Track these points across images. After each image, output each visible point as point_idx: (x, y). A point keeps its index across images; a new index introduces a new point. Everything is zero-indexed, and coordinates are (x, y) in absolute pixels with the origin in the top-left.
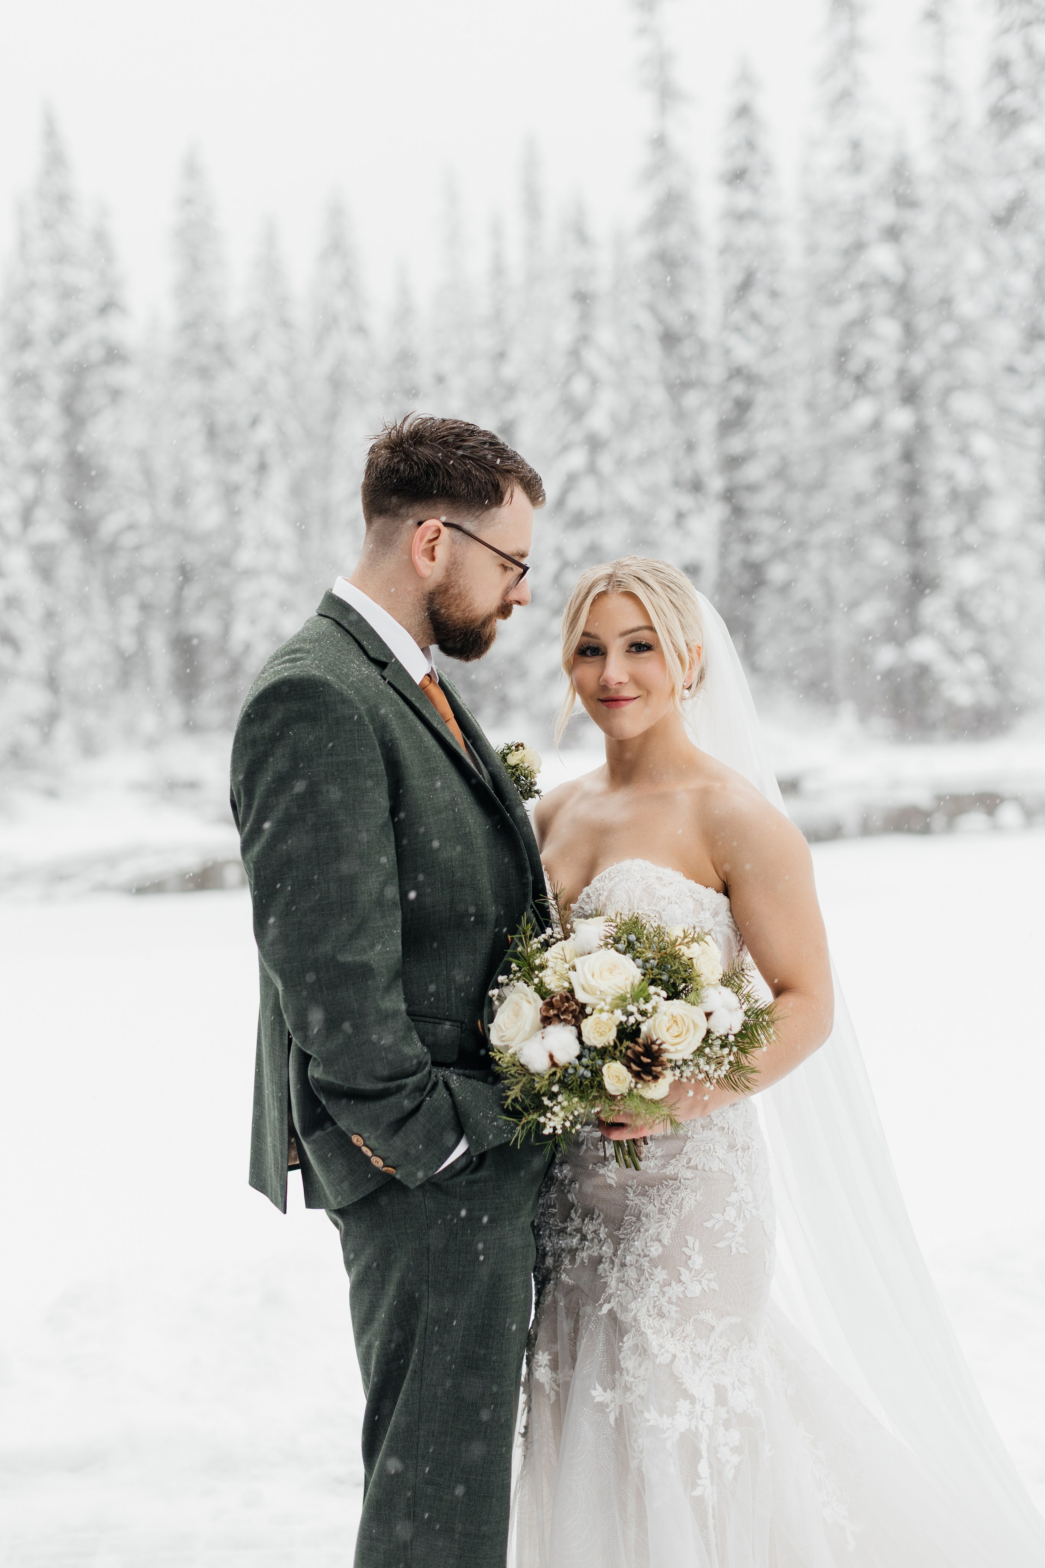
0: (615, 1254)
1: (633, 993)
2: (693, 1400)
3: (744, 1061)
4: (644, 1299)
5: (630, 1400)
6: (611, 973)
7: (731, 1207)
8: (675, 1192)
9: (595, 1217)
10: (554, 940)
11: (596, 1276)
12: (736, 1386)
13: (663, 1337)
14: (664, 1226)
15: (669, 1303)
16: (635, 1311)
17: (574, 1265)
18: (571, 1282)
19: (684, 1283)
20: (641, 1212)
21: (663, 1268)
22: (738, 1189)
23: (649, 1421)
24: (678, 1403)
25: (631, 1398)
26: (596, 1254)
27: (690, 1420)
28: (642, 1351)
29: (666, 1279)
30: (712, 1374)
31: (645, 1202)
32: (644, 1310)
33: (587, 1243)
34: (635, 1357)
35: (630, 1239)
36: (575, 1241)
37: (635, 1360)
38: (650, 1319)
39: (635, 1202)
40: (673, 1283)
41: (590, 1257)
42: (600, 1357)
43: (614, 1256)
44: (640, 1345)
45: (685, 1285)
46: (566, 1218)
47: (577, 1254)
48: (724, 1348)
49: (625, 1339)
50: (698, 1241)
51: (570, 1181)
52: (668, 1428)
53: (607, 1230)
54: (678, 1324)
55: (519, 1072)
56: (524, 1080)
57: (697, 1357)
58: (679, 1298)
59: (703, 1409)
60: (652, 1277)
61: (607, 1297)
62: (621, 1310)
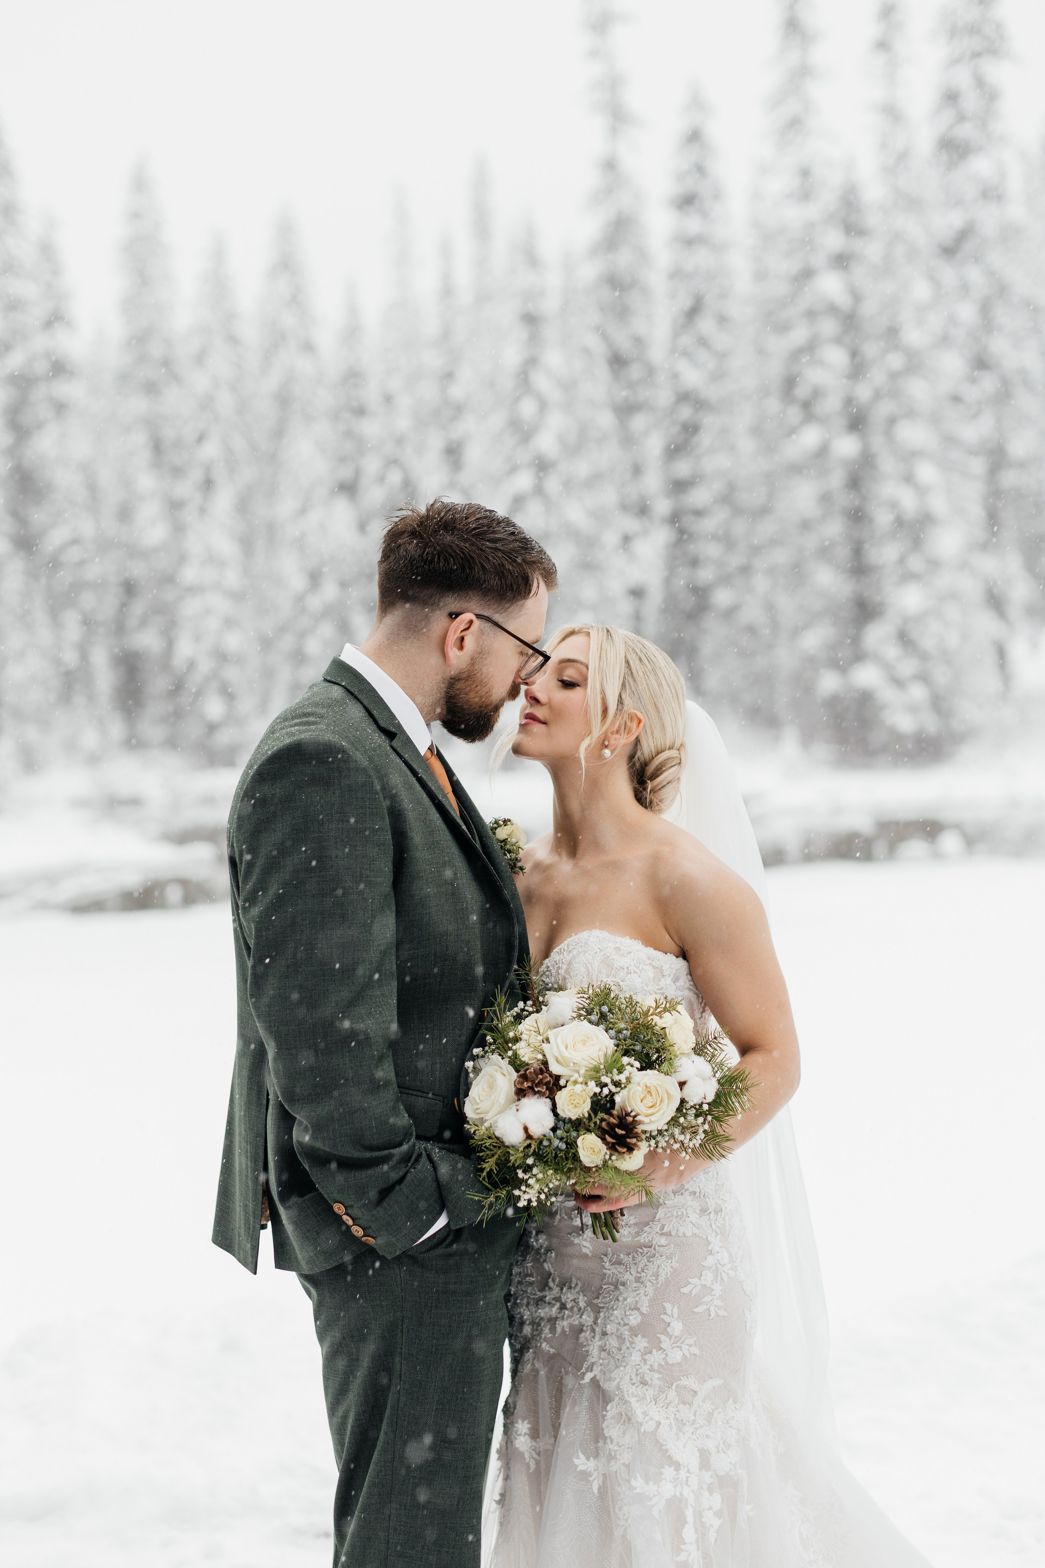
0: (595, 1323)
1: (606, 1064)
2: (677, 1466)
3: (718, 1129)
4: (627, 1368)
5: (614, 1469)
6: (586, 1044)
7: (707, 1271)
8: (651, 1259)
9: (573, 1286)
10: (527, 1013)
11: (578, 1345)
12: (720, 1449)
13: (647, 1405)
14: (641, 1294)
15: (651, 1371)
16: (618, 1380)
17: (556, 1334)
19: (665, 1350)
20: (618, 1280)
21: (644, 1336)
22: (714, 1252)
23: (635, 1489)
24: (662, 1470)
25: (615, 1466)
26: (576, 1323)
27: (675, 1487)
28: (627, 1419)
29: (648, 1347)
30: (696, 1439)
31: (622, 1271)
32: (627, 1378)
33: (567, 1312)
34: (619, 1425)
35: (610, 1307)
36: (555, 1310)
37: (619, 1429)
38: (633, 1387)
39: (612, 1271)
40: (654, 1351)
41: (571, 1326)
42: (583, 1425)
43: (595, 1324)
44: (624, 1414)
45: (665, 1352)
46: (544, 1286)
47: (557, 1322)
48: (709, 1412)
49: (608, 1408)
50: (676, 1308)
51: (546, 1250)
52: (654, 1496)
53: (586, 1298)
54: (661, 1391)
55: (494, 1144)
56: (500, 1151)
57: (681, 1423)
58: (660, 1365)
59: (688, 1475)
60: (633, 1346)
61: (589, 1365)
62: (602, 1379)
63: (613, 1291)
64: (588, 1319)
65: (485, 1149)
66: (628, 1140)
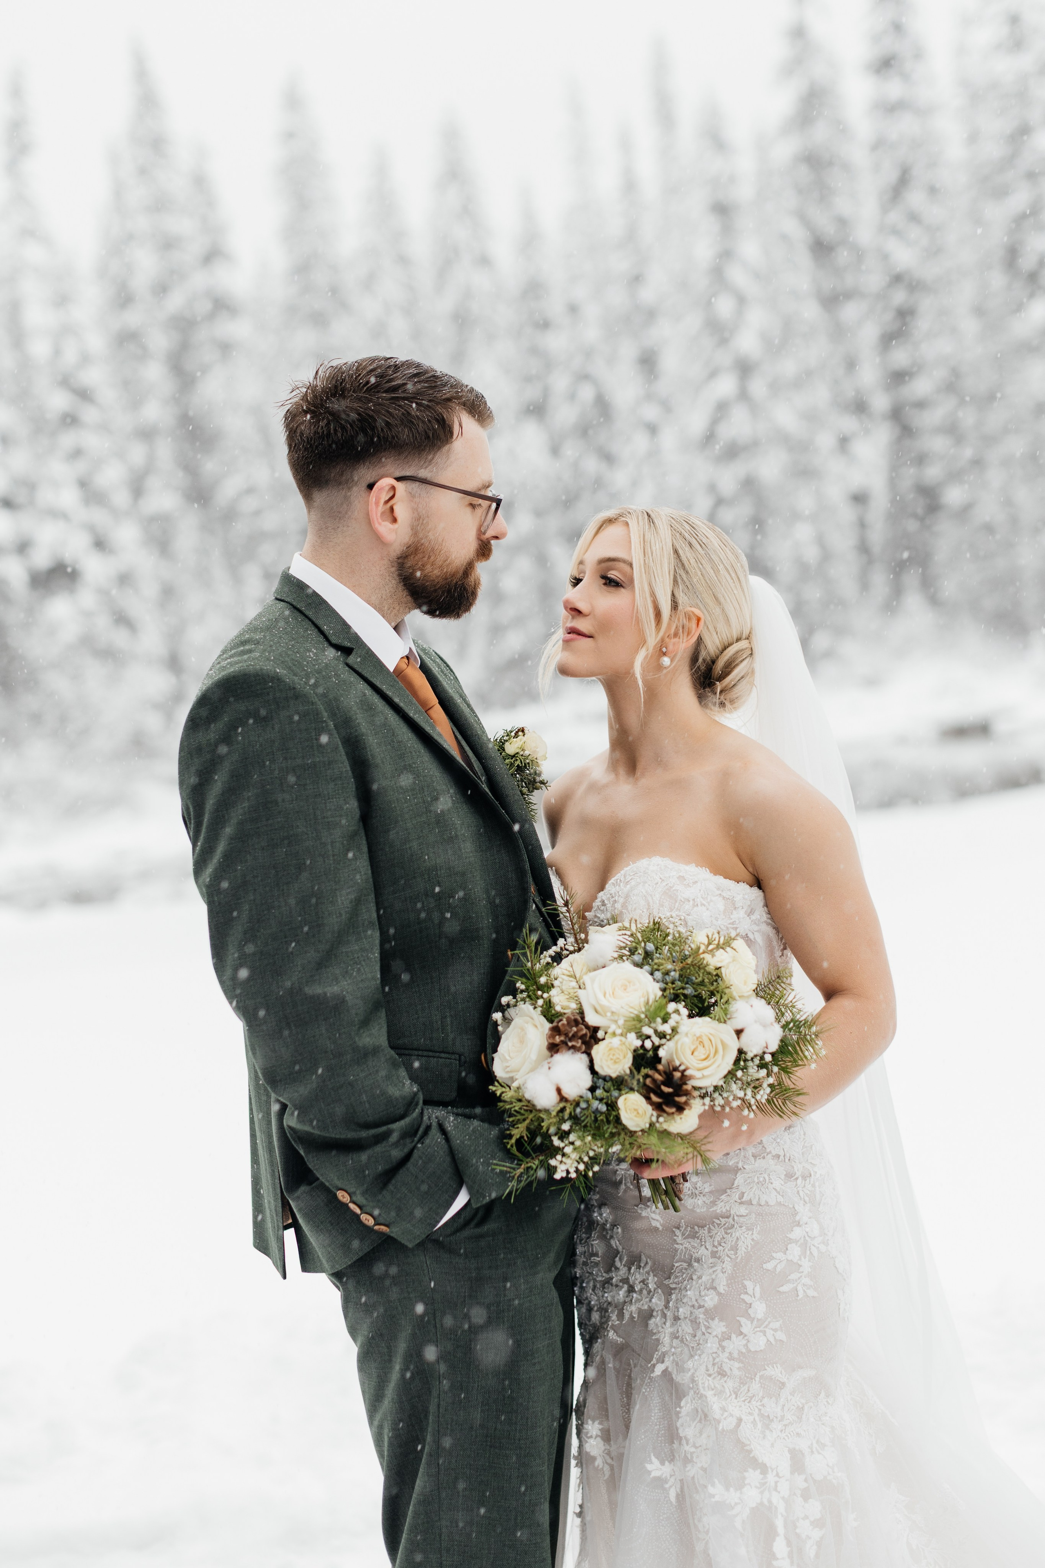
0: (667, 1306)
1: (647, 1013)
2: (764, 1469)
3: (787, 1082)
4: (702, 1356)
5: (691, 1474)
6: (625, 989)
7: (793, 1245)
8: (729, 1231)
9: (642, 1265)
10: (568, 952)
11: (647, 1332)
12: (814, 1450)
13: (726, 1399)
14: (718, 1271)
15: (730, 1359)
16: (692, 1371)
17: (623, 1321)
18: (620, 1340)
19: (746, 1336)
20: (692, 1256)
21: (721, 1320)
22: (801, 1223)
23: (713, 1496)
24: (746, 1474)
25: (692, 1471)
26: (646, 1307)
27: (762, 1493)
28: (703, 1416)
29: (725, 1332)
30: (786, 1438)
31: (696, 1245)
32: (703, 1369)
33: (635, 1295)
34: (694, 1423)
35: (682, 1288)
36: (622, 1293)
37: (695, 1427)
38: (710, 1379)
39: (684, 1246)
40: (733, 1336)
41: (640, 1311)
42: (656, 1425)
43: (666, 1308)
44: (699, 1410)
45: (746, 1338)
46: (610, 1266)
47: (625, 1308)
48: (798, 1407)
49: (682, 1404)
50: (758, 1286)
51: (611, 1225)
52: (736, 1504)
53: (656, 1279)
54: (742, 1383)
55: (525, 1108)
56: (531, 1116)
57: (767, 1420)
58: (740, 1353)
59: (777, 1479)
60: (709, 1331)
61: (660, 1356)
62: (675, 1370)
63: (686, 1269)
64: (659, 1302)
65: (515, 1113)
66: (677, 1099)
